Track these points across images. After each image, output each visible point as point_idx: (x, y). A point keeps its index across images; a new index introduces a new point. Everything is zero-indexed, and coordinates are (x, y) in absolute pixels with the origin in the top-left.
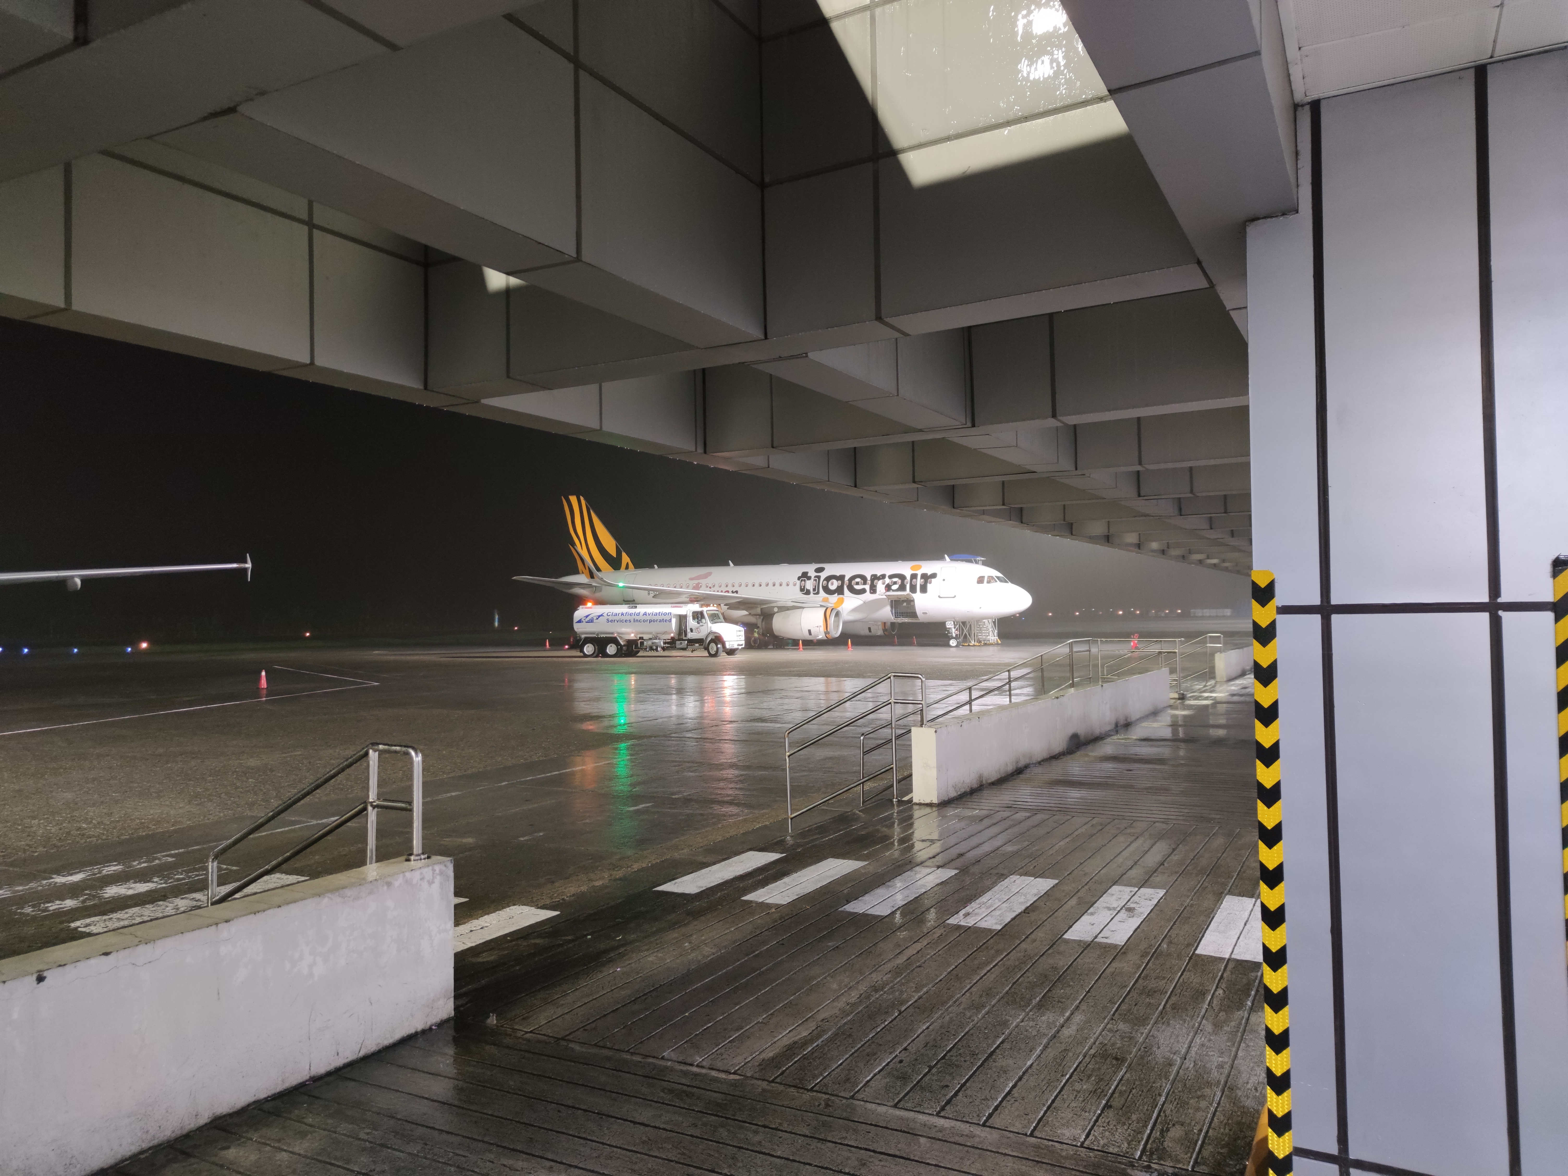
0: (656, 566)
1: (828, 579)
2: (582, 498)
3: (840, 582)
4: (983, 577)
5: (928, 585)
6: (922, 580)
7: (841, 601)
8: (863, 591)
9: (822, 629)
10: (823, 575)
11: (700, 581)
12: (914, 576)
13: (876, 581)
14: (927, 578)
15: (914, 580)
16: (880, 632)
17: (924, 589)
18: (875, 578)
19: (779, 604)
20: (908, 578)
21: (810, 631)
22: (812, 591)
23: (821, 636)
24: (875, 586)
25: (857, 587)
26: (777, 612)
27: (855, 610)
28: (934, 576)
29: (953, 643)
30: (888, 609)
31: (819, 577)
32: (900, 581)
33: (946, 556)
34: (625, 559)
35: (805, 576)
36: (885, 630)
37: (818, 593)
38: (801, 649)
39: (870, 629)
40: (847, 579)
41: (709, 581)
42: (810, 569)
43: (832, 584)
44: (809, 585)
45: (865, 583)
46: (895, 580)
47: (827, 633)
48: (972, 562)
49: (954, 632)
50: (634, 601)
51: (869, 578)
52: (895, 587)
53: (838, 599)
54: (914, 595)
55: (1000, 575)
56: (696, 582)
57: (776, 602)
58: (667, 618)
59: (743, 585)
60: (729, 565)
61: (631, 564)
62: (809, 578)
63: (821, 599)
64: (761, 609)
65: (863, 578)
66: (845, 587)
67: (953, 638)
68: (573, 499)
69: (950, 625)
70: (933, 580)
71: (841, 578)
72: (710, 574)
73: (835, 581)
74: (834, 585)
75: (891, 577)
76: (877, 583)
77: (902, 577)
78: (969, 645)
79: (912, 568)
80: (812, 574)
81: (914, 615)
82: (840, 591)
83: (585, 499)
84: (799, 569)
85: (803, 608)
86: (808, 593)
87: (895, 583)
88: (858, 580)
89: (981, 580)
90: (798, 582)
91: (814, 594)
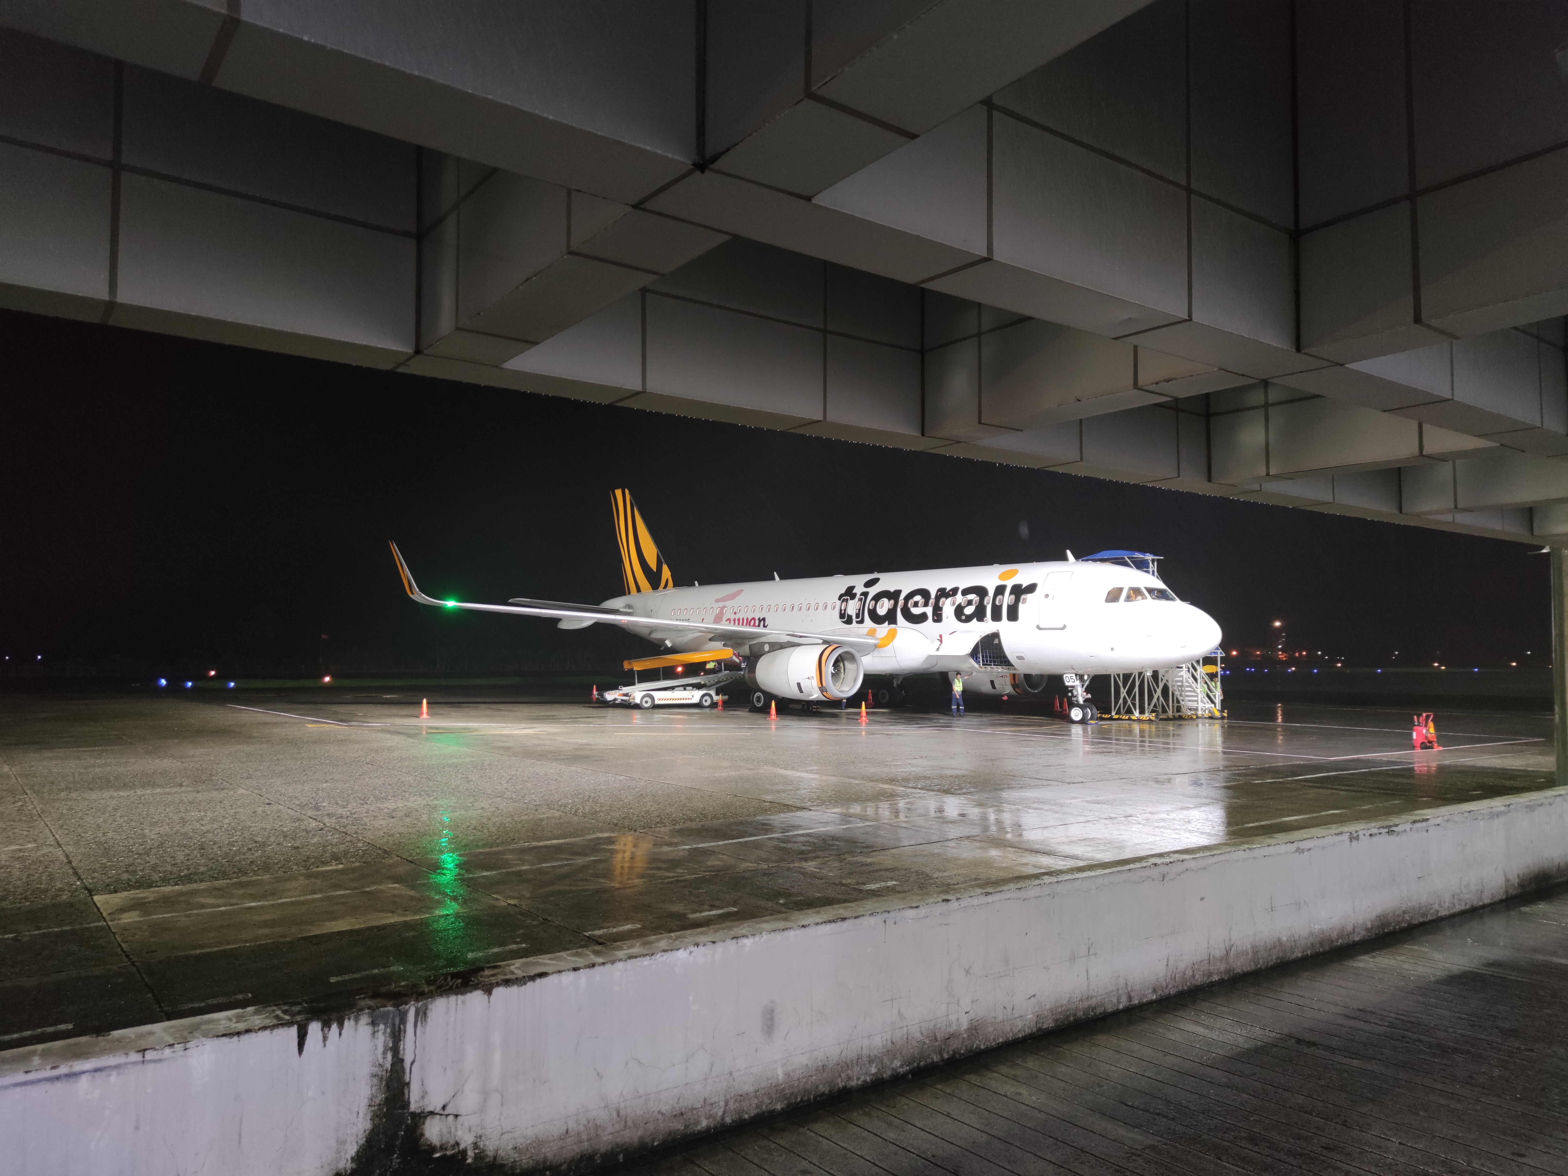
0: (696, 583)
1: (877, 598)
2: (627, 491)
3: (892, 602)
4: (1119, 589)
5: (1021, 605)
6: (1013, 597)
7: (892, 635)
9: (815, 683)
10: (873, 591)
12: (1000, 590)
13: (943, 600)
14: (1018, 591)
15: (1000, 597)
17: (1013, 615)
18: (943, 593)
19: (770, 639)
20: (991, 593)
21: (799, 685)
22: (854, 617)
23: (816, 695)
24: (941, 609)
25: (916, 611)
28: (1032, 588)
29: (1076, 714)
31: (865, 594)
32: (978, 598)
33: (1069, 552)
34: (666, 573)
35: (850, 593)
37: (862, 622)
38: (773, 719)
40: (902, 597)
42: (858, 582)
43: (882, 606)
44: (852, 607)
45: (926, 605)
46: (970, 596)
47: (822, 689)
49: (1081, 695)
51: (933, 595)
52: (969, 610)
53: (888, 631)
54: (999, 627)
59: (773, 609)
61: (671, 583)
62: (853, 597)
63: (866, 631)
65: (925, 593)
66: (899, 610)
67: (1077, 705)
68: (618, 493)
69: (1070, 680)
70: (1029, 596)
71: (894, 595)
72: (740, 592)
74: (884, 606)
75: (966, 592)
76: (943, 604)
77: (981, 592)
79: (1001, 577)
80: (859, 590)
82: (891, 617)
83: (631, 493)
84: (841, 583)
86: (849, 621)
87: (970, 603)
88: (918, 598)
89: (1113, 596)
90: (839, 603)
91: (858, 622)
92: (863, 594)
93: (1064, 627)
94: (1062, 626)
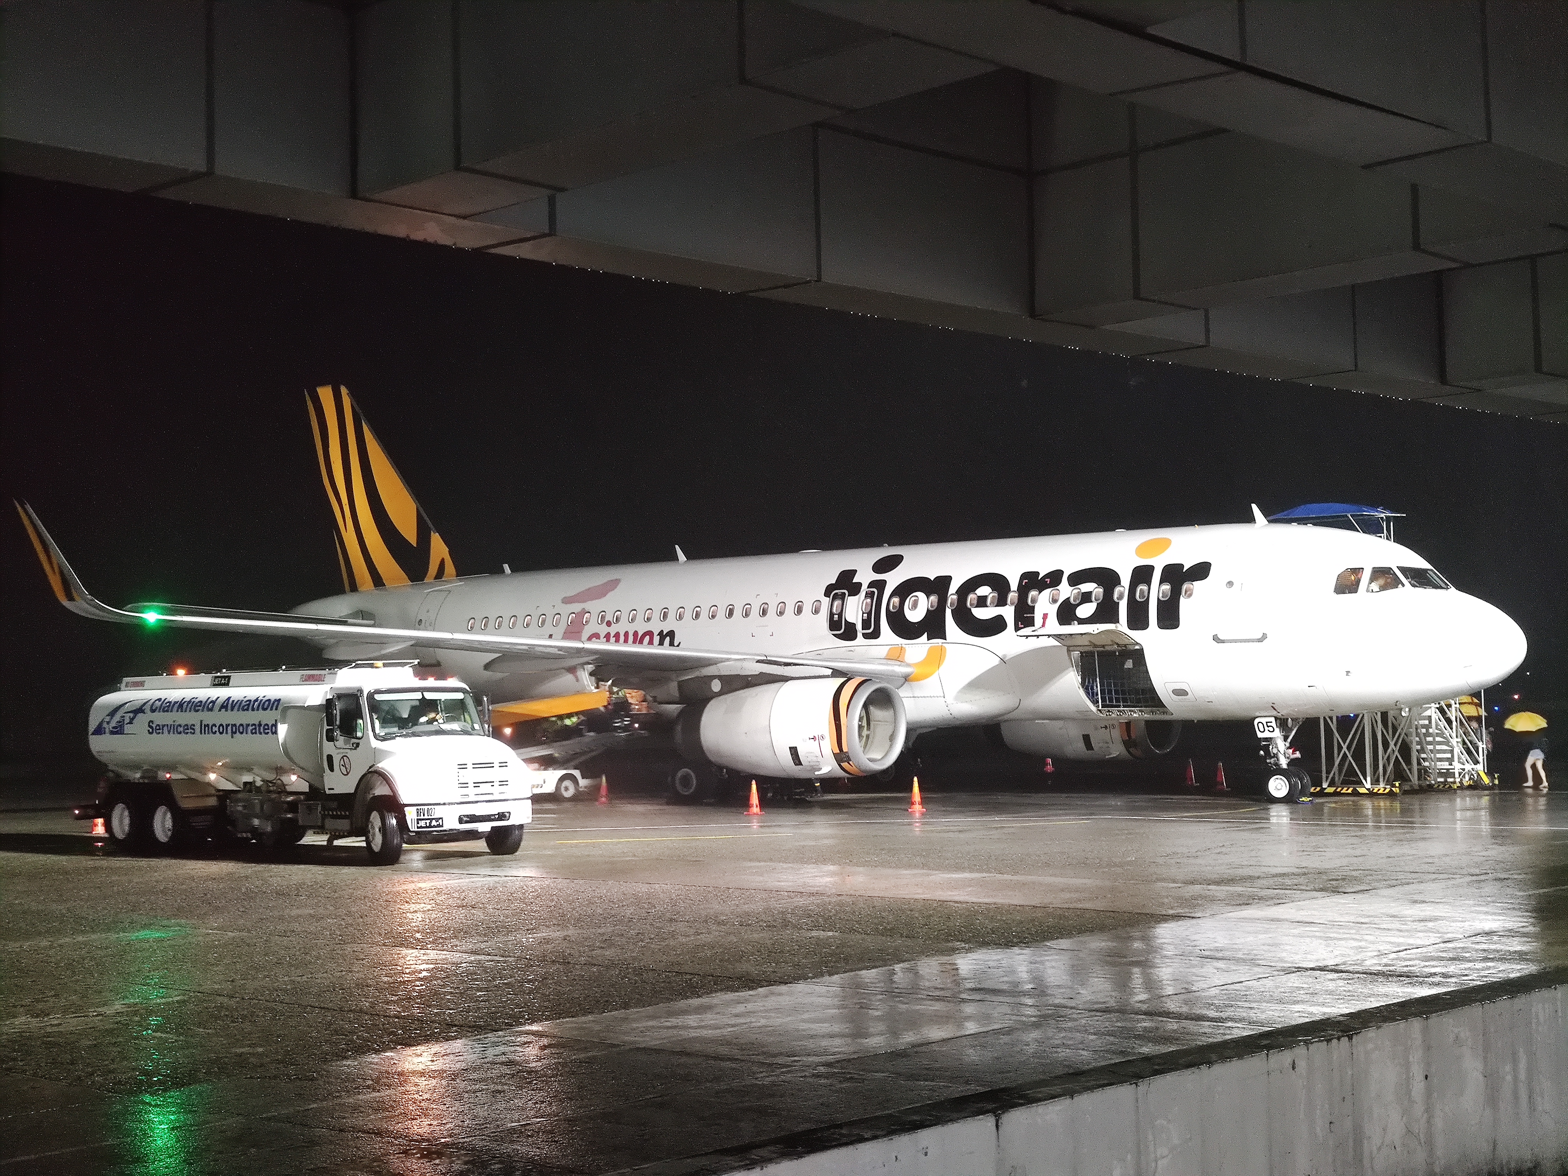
0: (506, 567)
1: (906, 589)
2: (344, 391)
3: (934, 598)
5: (1182, 601)
6: (1166, 587)
7: (936, 659)
8: (996, 626)
9: (828, 746)
10: (894, 579)
11: (588, 606)
12: (1142, 574)
13: (1033, 593)
14: (1178, 578)
15: (1143, 587)
17: (1169, 618)
18: (1033, 582)
20: (1126, 580)
21: (794, 751)
22: (859, 627)
23: (828, 767)
24: (1031, 609)
25: (981, 614)
27: (976, 685)
29: (1278, 787)
30: (1071, 679)
31: (880, 585)
32: (1101, 590)
33: (1257, 507)
34: (439, 548)
35: (846, 583)
37: (876, 634)
38: (755, 809)
41: (609, 604)
42: (859, 563)
43: (915, 605)
44: (854, 609)
45: (1001, 602)
47: (841, 757)
49: (1284, 754)
51: (1014, 585)
53: (930, 650)
54: (1137, 636)
55: (1419, 562)
56: (577, 607)
58: (267, 717)
59: (688, 615)
60: (675, 558)
61: (450, 568)
62: (855, 589)
63: (883, 652)
65: (998, 582)
66: (948, 613)
67: (1279, 771)
68: (325, 394)
69: (1263, 729)
70: (1198, 586)
71: (937, 586)
72: (613, 584)
73: (921, 595)
74: (919, 608)
75: (1077, 578)
77: (1108, 579)
79: (1141, 551)
82: (932, 626)
83: (352, 394)
84: (832, 564)
85: (785, 679)
86: (849, 633)
90: (826, 601)
91: (866, 636)
92: (872, 584)
93: (1264, 637)
94: (1260, 636)
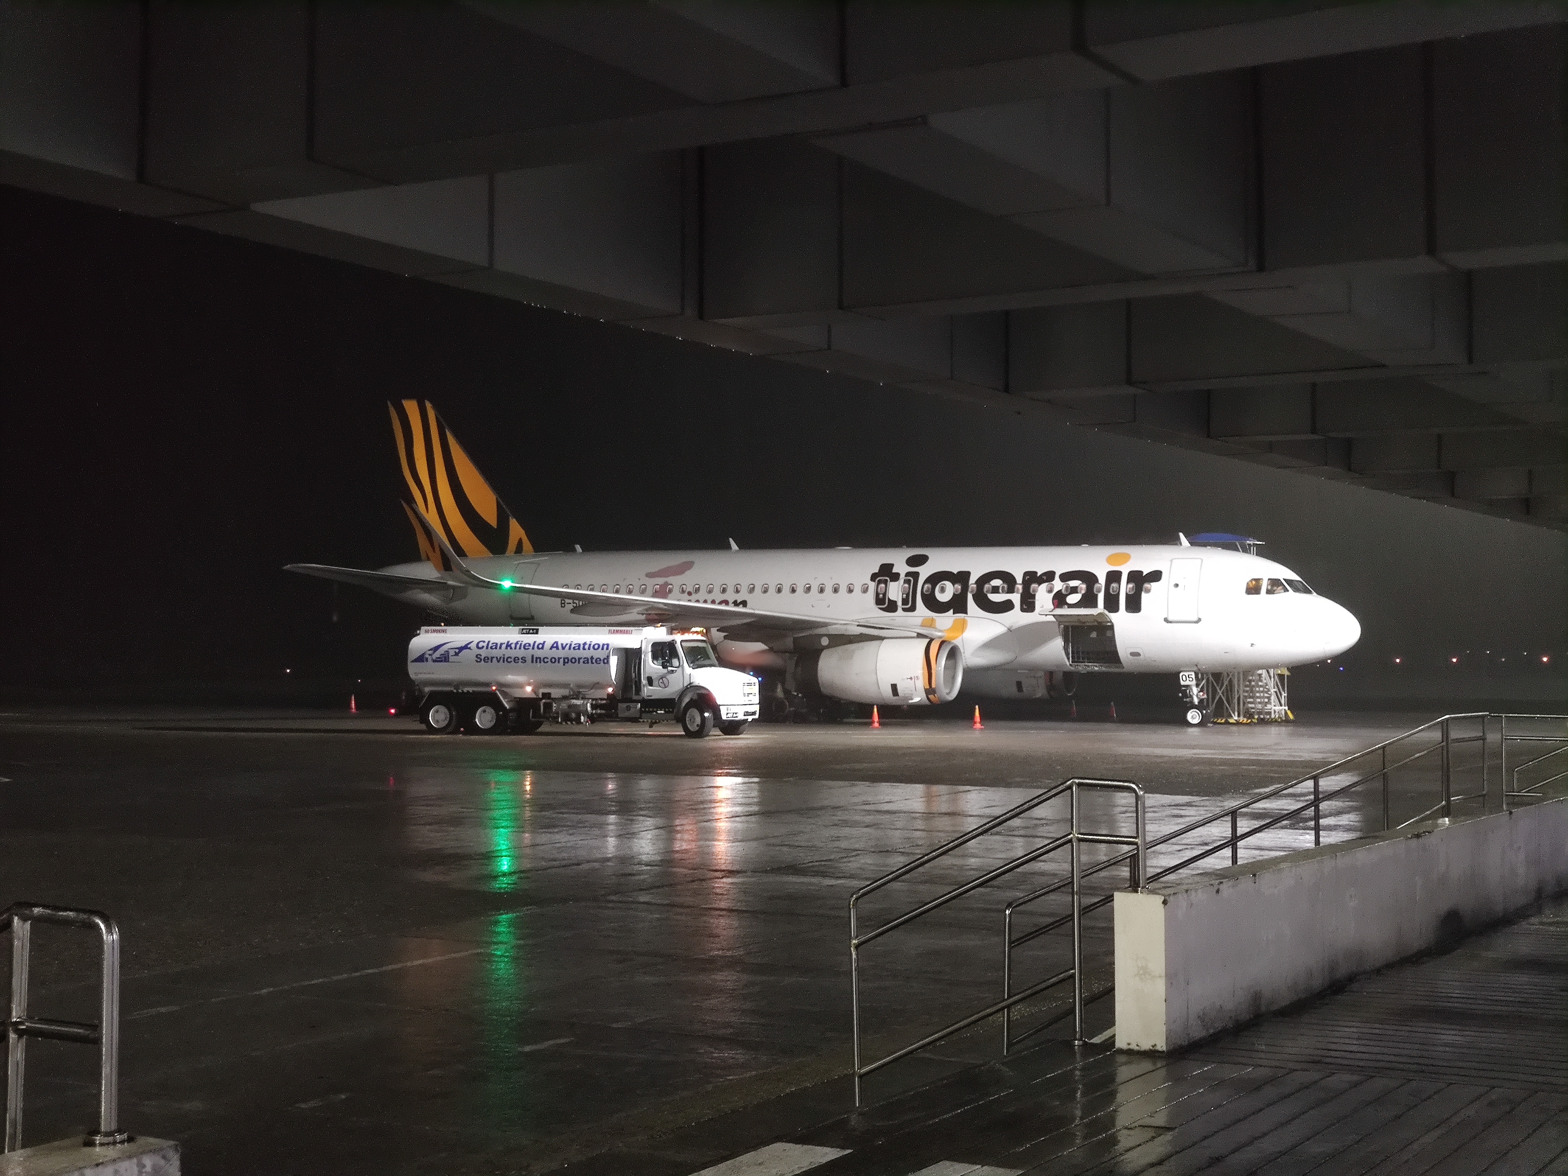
0: (578, 548)
1: (936, 579)
2: (428, 405)
3: (958, 587)
4: (1258, 580)
5: (1144, 595)
6: (1131, 586)
7: (961, 627)
8: (1007, 606)
9: (921, 684)
10: (925, 572)
11: (670, 579)
12: (1114, 577)
13: (1034, 586)
14: (1140, 580)
15: (1114, 585)
16: (1041, 692)
17: (1134, 605)
18: (1031, 578)
19: (832, 630)
20: (1102, 580)
21: (894, 687)
22: (900, 603)
23: (918, 698)
24: (1033, 597)
25: (995, 598)
26: (828, 647)
27: (991, 645)
28: (1156, 576)
29: (1193, 717)
30: (1058, 643)
31: (916, 575)
32: (1084, 586)
33: (1181, 535)
34: (516, 530)
35: (886, 573)
36: (1051, 686)
37: (913, 609)
38: (876, 725)
39: (1019, 685)
40: (973, 580)
41: (689, 579)
42: (898, 559)
43: (943, 590)
44: (895, 590)
45: (1011, 590)
46: (1074, 583)
47: (930, 691)
48: (1237, 550)
49: (1196, 696)
50: (532, 618)
51: (1019, 580)
52: (1073, 599)
53: (955, 621)
54: (1113, 617)
55: (1294, 576)
56: (661, 581)
57: (825, 625)
58: (600, 654)
59: (758, 589)
60: (729, 547)
61: (527, 545)
62: (895, 577)
63: (919, 621)
64: (795, 640)
65: (1008, 578)
66: (970, 596)
67: (1193, 706)
68: (411, 407)
69: (1187, 679)
70: (1154, 585)
71: (962, 578)
72: (688, 566)
73: (948, 584)
74: (946, 592)
75: (1066, 577)
76: (1035, 591)
77: (1089, 578)
78: (1227, 723)
79: (1110, 560)
80: (901, 568)
81: (1112, 656)
82: (958, 605)
83: (435, 407)
84: (874, 559)
85: (882, 638)
86: (892, 607)
87: (1074, 590)
88: (997, 582)
89: (1253, 588)
90: (872, 585)
91: (904, 610)
92: (908, 574)
93: (1199, 620)
94: (1196, 619)
